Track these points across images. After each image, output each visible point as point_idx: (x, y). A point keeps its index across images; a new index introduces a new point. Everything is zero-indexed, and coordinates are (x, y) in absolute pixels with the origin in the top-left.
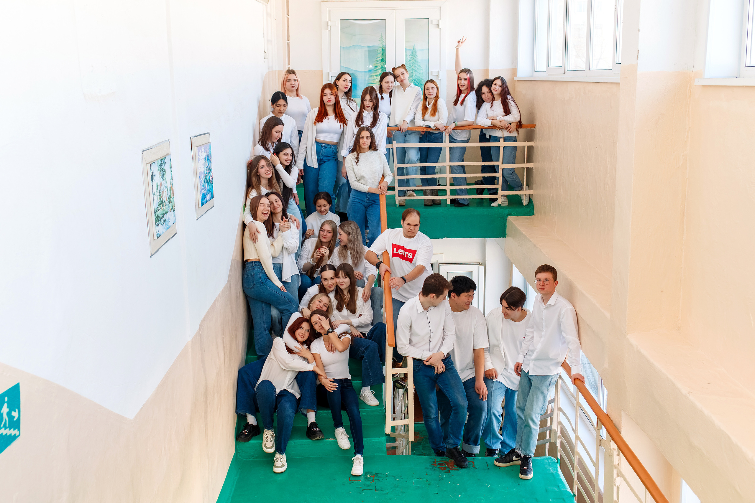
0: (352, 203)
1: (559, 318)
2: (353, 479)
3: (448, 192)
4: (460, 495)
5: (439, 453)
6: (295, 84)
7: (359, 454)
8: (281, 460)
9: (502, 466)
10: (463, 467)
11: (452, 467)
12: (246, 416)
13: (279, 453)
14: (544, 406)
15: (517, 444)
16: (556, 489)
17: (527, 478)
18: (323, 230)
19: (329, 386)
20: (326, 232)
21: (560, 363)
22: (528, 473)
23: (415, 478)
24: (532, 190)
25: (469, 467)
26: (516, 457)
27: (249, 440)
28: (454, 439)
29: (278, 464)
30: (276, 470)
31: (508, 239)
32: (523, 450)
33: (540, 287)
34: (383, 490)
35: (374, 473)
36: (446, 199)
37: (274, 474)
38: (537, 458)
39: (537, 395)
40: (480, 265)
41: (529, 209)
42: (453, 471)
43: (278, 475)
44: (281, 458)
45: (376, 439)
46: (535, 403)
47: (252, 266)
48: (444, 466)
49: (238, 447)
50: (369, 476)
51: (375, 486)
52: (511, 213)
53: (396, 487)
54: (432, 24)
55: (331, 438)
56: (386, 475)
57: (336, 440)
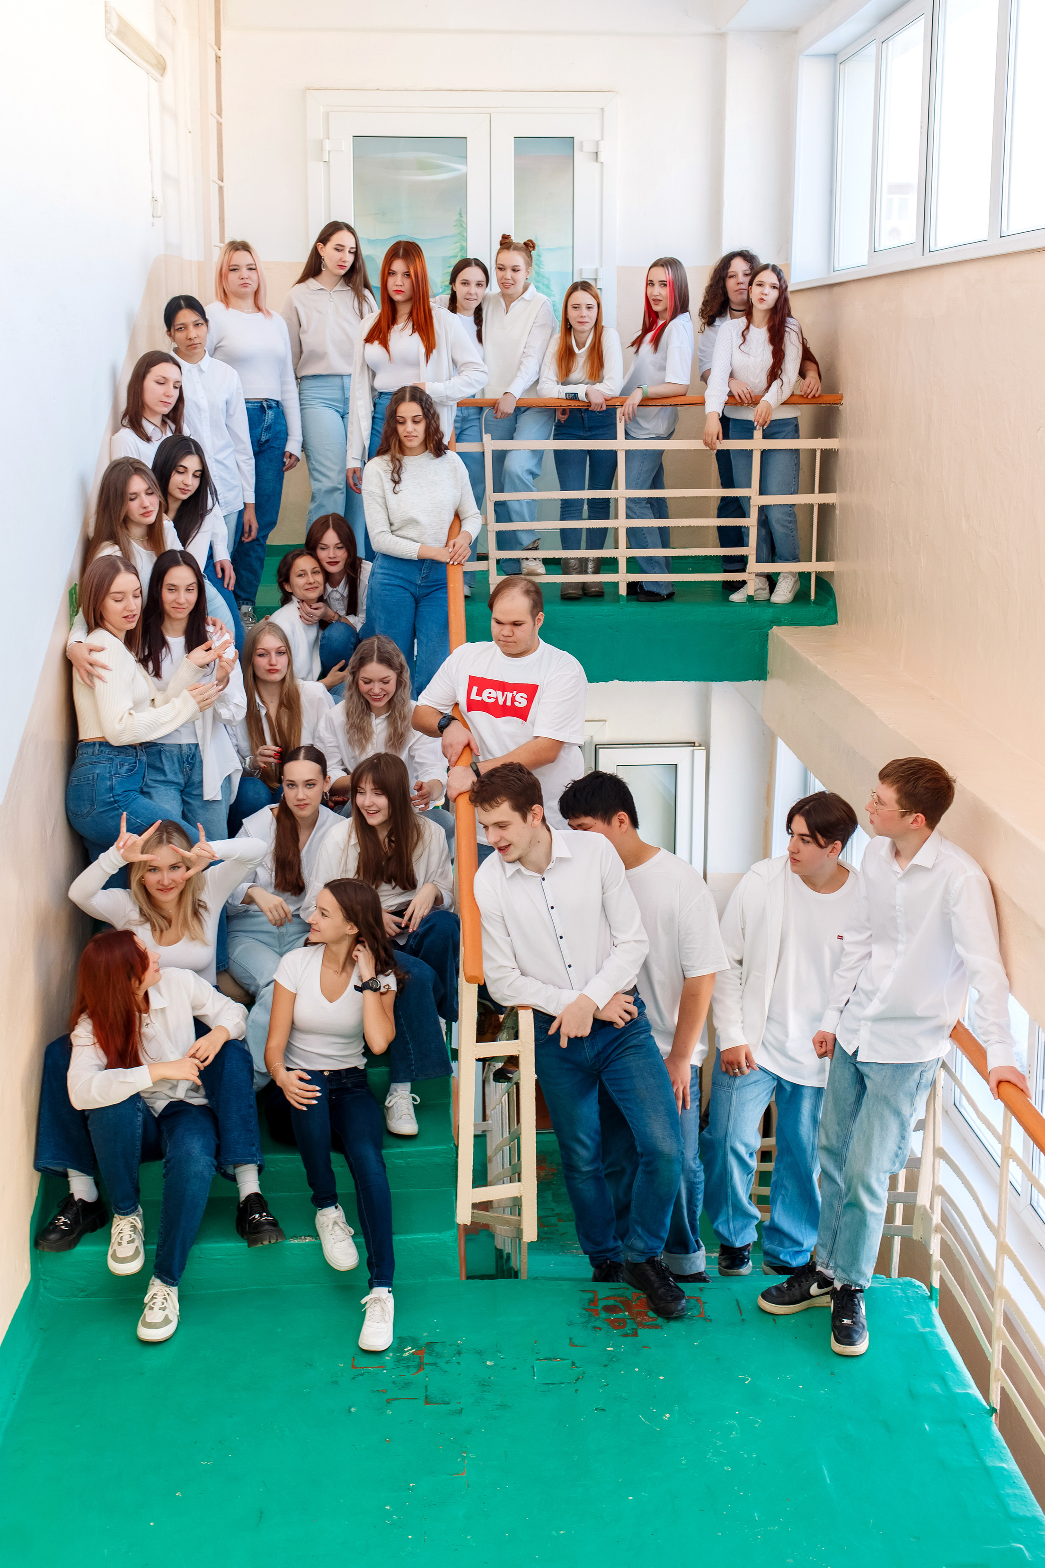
0: (382, 590)
1: (945, 901)
2: (364, 1361)
3: (622, 565)
4: (668, 1415)
5: (604, 1266)
6: (250, 278)
7: (381, 1285)
8: (163, 1301)
9: (780, 1312)
10: (674, 1315)
11: (643, 1319)
12: (66, 1176)
13: (164, 1282)
14: (900, 1148)
15: (822, 1250)
16: (937, 1388)
17: (851, 1351)
18: (265, 651)
19: (296, 1094)
20: (273, 653)
21: (946, 1028)
22: (856, 1337)
23: (538, 1356)
24: (832, 560)
25: (691, 1318)
26: (820, 1287)
27: (72, 1244)
28: (646, 1238)
29: (152, 1315)
30: (146, 1333)
31: (771, 684)
32: (839, 1270)
34: (447, 1400)
35: (423, 1342)
36: (618, 582)
37: (137, 1347)
39: (881, 1118)
40: (695, 748)
41: (824, 610)
42: (647, 1330)
43: (152, 1351)
44: (165, 1296)
45: (429, 1235)
46: (876, 1141)
47: (93, 754)
48: (620, 1315)
49: (40, 1266)
50: (411, 1350)
51: (426, 1387)
52: (780, 619)
53: (486, 1388)
54: (581, 150)
55: (305, 1236)
56: (458, 1346)
57: (317, 1241)
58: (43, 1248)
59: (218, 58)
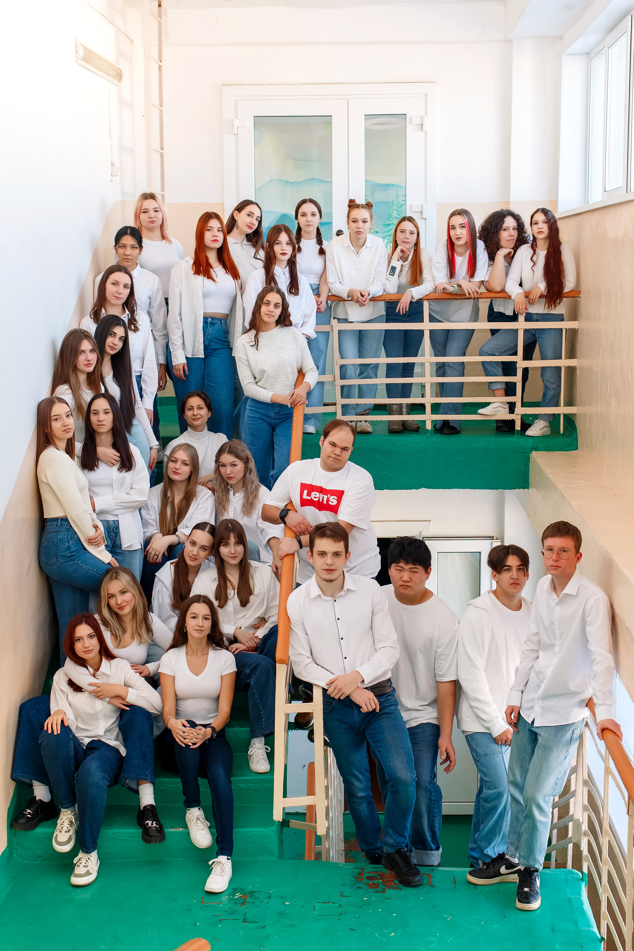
0: (249, 421)
1: (583, 618)
2: (209, 899)
3: (428, 408)
4: (393, 934)
5: (374, 858)
6: (155, 217)
7: (223, 854)
8: (86, 863)
9: (480, 883)
10: (412, 884)
11: (391, 884)
12: (32, 786)
13: (83, 851)
14: (558, 779)
15: (510, 846)
16: (571, 927)
17: (529, 908)
18: (175, 460)
20: (179, 462)
22: (532, 899)
23: (319, 901)
24: (575, 405)
26: (507, 868)
27: (33, 826)
28: (393, 836)
29: (80, 870)
30: (75, 881)
31: (532, 491)
32: (522, 859)
33: (551, 563)
34: (257, 921)
35: (248, 891)
36: (425, 421)
37: (71, 888)
38: (547, 872)
39: (546, 760)
41: (569, 440)
42: (392, 890)
43: (79, 890)
44: (87, 861)
45: (258, 829)
46: (543, 775)
47: (57, 526)
48: (376, 882)
49: (14, 840)
50: (239, 895)
51: (245, 914)
52: (538, 446)
53: (282, 916)
54: (411, 123)
55: (179, 827)
56: (270, 894)
57: (186, 831)
58: (15, 828)
59: (160, 67)
